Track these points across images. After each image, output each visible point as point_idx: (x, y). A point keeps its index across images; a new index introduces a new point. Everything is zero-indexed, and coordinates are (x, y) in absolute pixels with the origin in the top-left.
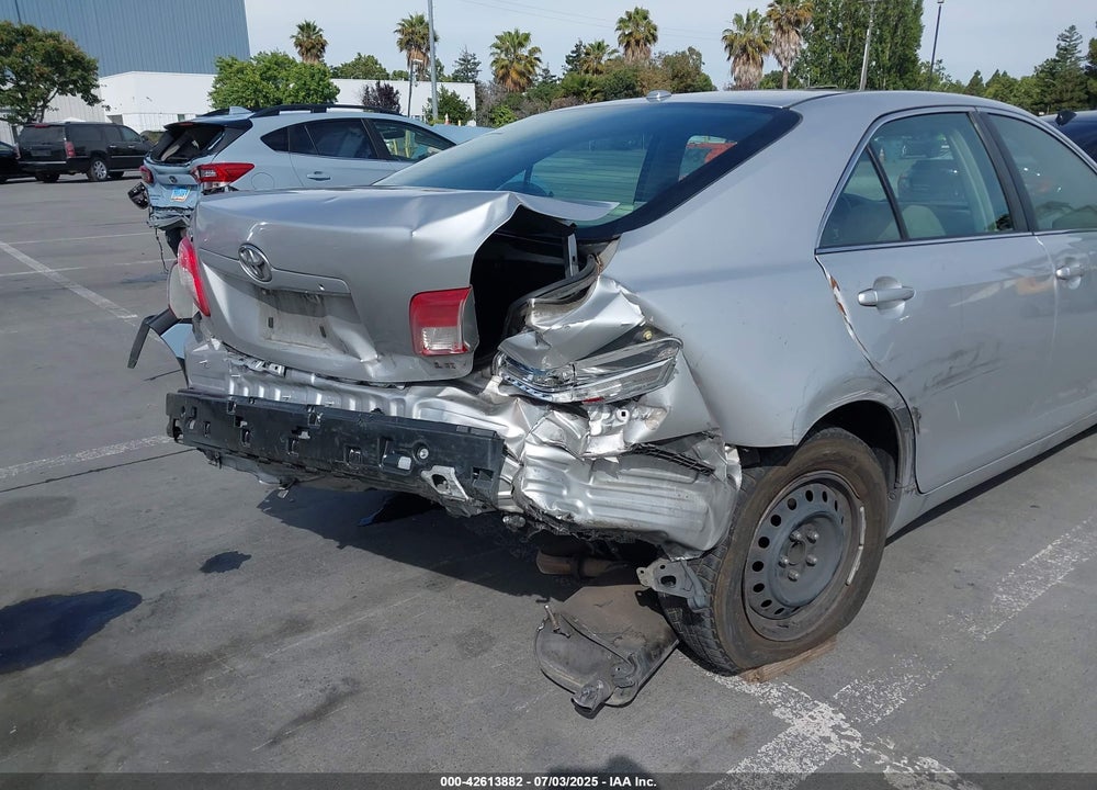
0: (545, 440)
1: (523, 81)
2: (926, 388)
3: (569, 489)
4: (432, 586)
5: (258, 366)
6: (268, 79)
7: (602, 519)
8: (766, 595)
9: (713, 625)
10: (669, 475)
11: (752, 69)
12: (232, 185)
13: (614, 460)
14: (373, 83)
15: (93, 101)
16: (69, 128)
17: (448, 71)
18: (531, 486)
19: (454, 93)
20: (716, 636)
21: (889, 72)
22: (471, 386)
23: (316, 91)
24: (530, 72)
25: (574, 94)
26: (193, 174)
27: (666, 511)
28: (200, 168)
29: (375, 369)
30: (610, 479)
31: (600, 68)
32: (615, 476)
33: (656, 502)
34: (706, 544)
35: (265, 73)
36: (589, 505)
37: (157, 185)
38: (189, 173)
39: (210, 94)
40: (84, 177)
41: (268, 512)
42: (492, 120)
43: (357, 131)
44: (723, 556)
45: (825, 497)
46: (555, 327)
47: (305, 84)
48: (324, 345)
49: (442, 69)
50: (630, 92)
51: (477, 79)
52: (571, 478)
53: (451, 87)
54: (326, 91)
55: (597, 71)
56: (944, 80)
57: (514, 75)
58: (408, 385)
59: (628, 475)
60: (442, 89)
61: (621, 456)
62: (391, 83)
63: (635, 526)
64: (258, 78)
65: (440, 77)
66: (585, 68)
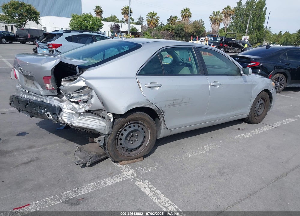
0: (69, 108)
1: (154, 25)
2: (166, 106)
3: (73, 119)
4: (65, 142)
5: (24, 90)
6: (85, 21)
7: (79, 125)
8: (123, 146)
9: (108, 150)
10: (97, 118)
11: (217, 27)
12: (56, 49)
13: (82, 113)
14: (113, 23)
15: (38, 23)
16: (30, 30)
17: (135, 21)
18: (64, 117)
19: (135, 27)
20: (109, 153)
21: (255, 30)
22: (60, 97)
23: (97, 25)
24: (156, 23)
25: (167, 30)
26: (47, 46)
27: (95, 125)
28: (49, 44)
29: (42, 92)
30: (84, 118)
31: (175, 23)
32: (85, 117)
33: (93, 123)
34: (106, 133)
35: (84, 19)
36: (77, 122)
37: (40, 48)
38: (46, 45)
39: (69, 23)
40: (33, 43)
41: (37, 125)
42: (144, 35)
43: (91, 38)
44: (110, 136)
45: (139, 127)
46: (66, 85)
47: (94, 22)
48: (34, 87)
49: (134, 21)
50: (182, 30)
51: (143, 24)
52: (74, 116)
53: (134, 26)
54: (100, 25)
55: (174, 24)
56: (271, 33)
57: (152, 23)
58: (48, 96)
59: (88, 117)
60: (132, 26)
61: (83, 113)
62: (118, 24)
63: (87, 127)
64: (82, 20)
65: (132, 23)
66: (171, 23)
